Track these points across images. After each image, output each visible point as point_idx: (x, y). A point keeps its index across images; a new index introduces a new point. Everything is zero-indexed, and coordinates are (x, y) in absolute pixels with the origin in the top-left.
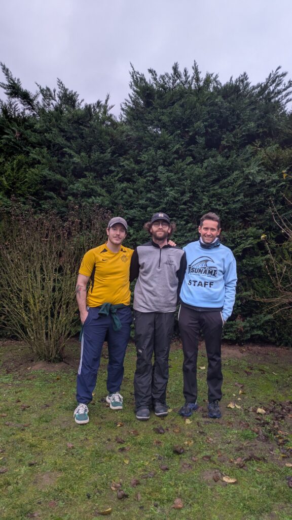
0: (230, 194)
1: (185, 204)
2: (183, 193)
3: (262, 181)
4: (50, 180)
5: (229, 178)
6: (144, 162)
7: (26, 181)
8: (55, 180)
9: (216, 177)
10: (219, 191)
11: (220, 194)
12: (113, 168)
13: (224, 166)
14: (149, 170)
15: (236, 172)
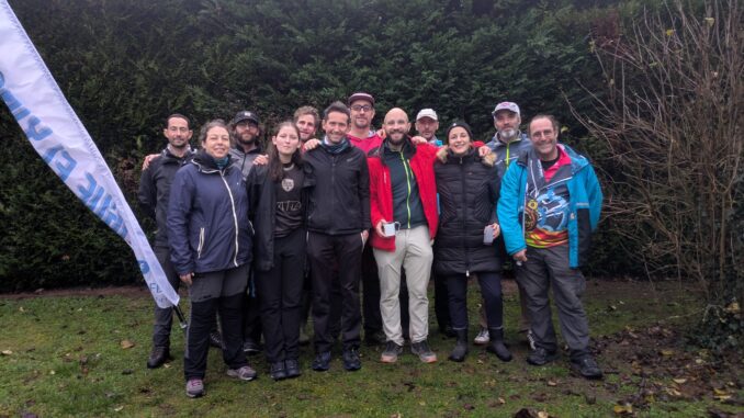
0: (510, 75)
1: (447, 92)
2: (445, 78)
3: (552, 56)
5: (507, 54)
6: (389, 37)
7: (234, 71)
8: (271, 68)
9: (489, 53)
10: (495, 72)
11: (494, 77)
12: (347, 48)
13: (500, 39)
14: (398, 49)
15: (516, 46)
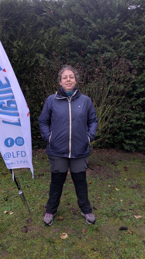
4: (75, 43)
7: (59, 45)
8: (78, 43)
